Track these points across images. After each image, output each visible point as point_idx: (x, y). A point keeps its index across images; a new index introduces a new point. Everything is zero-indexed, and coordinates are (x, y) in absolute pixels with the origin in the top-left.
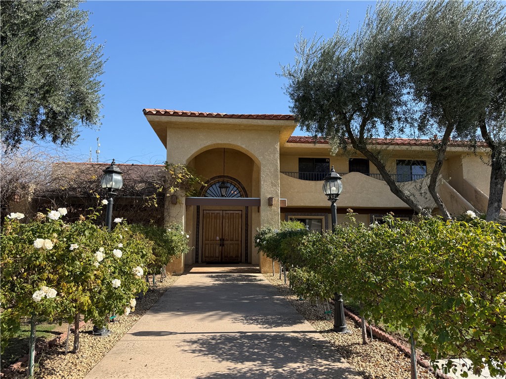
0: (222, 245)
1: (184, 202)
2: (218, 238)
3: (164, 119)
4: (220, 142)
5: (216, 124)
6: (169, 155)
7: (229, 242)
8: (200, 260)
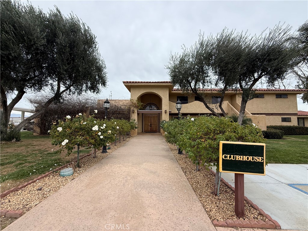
0: (151, 126)
1: (136, 112)
2: (149, 124)
3: (130, 84)
4: (148, 91)
5: (147, 85)
6: (131, 96)
7: (153, 125)
8: (144, 131)
